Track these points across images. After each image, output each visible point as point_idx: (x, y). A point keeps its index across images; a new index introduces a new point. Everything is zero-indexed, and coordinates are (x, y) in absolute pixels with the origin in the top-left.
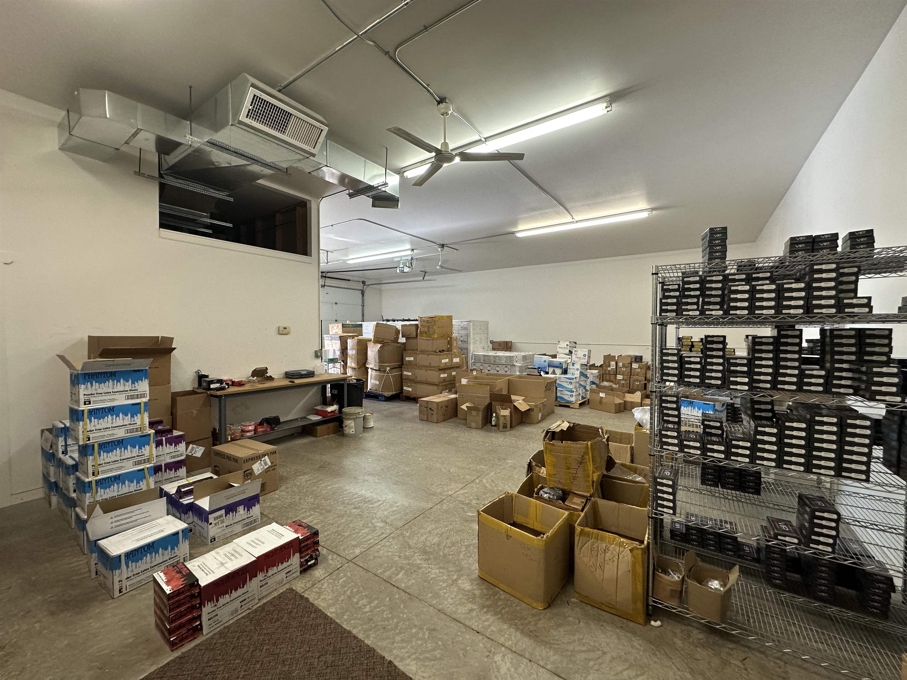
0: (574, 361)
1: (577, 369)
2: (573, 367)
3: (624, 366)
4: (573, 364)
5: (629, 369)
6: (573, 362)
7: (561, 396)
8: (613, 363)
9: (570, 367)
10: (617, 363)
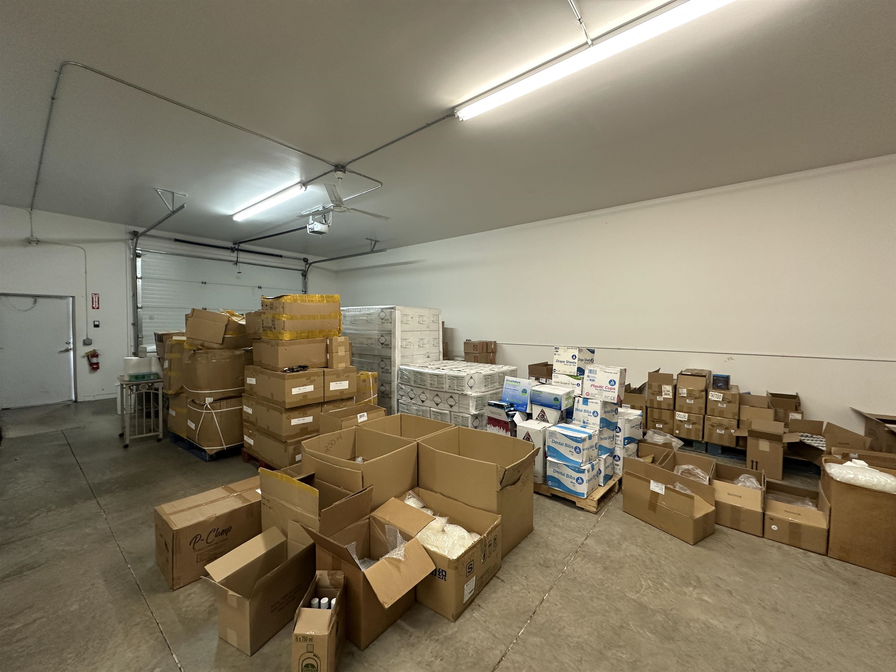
0: (588, 394)
1: (595, 414)
2: (584, 407)
3: (690, 394)
4: (586, 401)
5: (702, 401)
6: (584, 396)
7: (556, 475)
8: (667, 389)
9: (579, 405)
10: (675, 388)
